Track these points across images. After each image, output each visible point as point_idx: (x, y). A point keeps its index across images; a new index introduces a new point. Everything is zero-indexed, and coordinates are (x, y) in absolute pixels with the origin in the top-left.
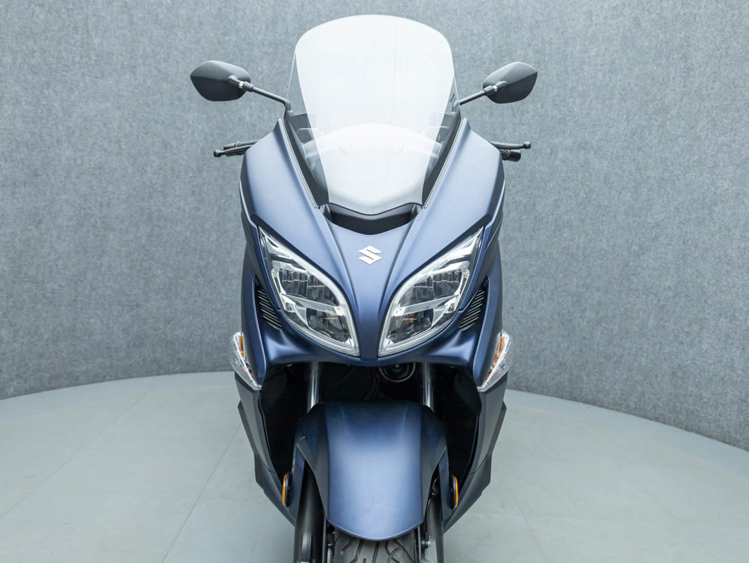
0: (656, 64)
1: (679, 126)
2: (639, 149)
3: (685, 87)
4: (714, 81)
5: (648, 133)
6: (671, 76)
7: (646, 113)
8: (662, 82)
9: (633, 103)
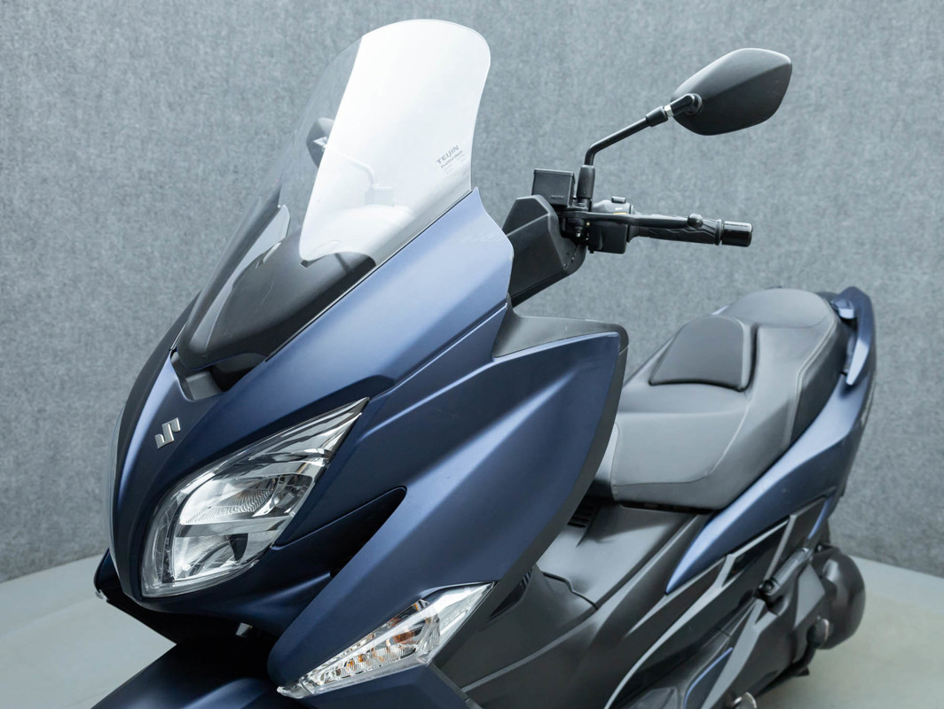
0: (522, 61)
1: (554, 146)
2: (503, 171)
3: (560, 96)
4: (597, 95)
5: (514, 151)
6: (543, 80)
7: (511, 125)
8: (531, 86)
9: (492, 108)
